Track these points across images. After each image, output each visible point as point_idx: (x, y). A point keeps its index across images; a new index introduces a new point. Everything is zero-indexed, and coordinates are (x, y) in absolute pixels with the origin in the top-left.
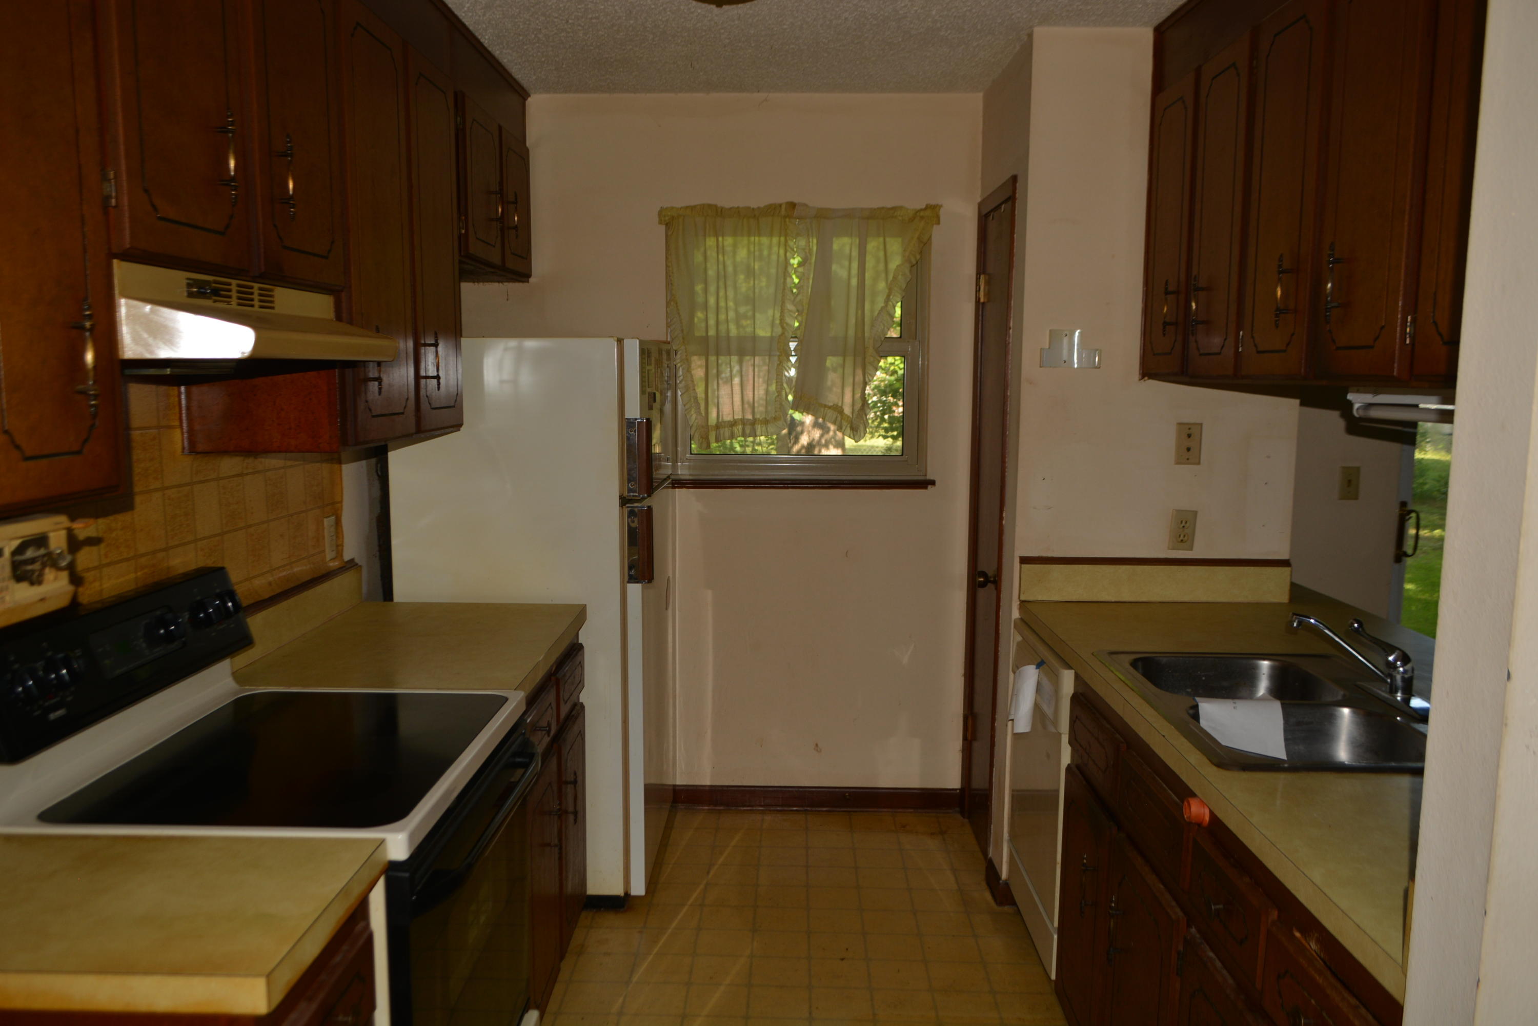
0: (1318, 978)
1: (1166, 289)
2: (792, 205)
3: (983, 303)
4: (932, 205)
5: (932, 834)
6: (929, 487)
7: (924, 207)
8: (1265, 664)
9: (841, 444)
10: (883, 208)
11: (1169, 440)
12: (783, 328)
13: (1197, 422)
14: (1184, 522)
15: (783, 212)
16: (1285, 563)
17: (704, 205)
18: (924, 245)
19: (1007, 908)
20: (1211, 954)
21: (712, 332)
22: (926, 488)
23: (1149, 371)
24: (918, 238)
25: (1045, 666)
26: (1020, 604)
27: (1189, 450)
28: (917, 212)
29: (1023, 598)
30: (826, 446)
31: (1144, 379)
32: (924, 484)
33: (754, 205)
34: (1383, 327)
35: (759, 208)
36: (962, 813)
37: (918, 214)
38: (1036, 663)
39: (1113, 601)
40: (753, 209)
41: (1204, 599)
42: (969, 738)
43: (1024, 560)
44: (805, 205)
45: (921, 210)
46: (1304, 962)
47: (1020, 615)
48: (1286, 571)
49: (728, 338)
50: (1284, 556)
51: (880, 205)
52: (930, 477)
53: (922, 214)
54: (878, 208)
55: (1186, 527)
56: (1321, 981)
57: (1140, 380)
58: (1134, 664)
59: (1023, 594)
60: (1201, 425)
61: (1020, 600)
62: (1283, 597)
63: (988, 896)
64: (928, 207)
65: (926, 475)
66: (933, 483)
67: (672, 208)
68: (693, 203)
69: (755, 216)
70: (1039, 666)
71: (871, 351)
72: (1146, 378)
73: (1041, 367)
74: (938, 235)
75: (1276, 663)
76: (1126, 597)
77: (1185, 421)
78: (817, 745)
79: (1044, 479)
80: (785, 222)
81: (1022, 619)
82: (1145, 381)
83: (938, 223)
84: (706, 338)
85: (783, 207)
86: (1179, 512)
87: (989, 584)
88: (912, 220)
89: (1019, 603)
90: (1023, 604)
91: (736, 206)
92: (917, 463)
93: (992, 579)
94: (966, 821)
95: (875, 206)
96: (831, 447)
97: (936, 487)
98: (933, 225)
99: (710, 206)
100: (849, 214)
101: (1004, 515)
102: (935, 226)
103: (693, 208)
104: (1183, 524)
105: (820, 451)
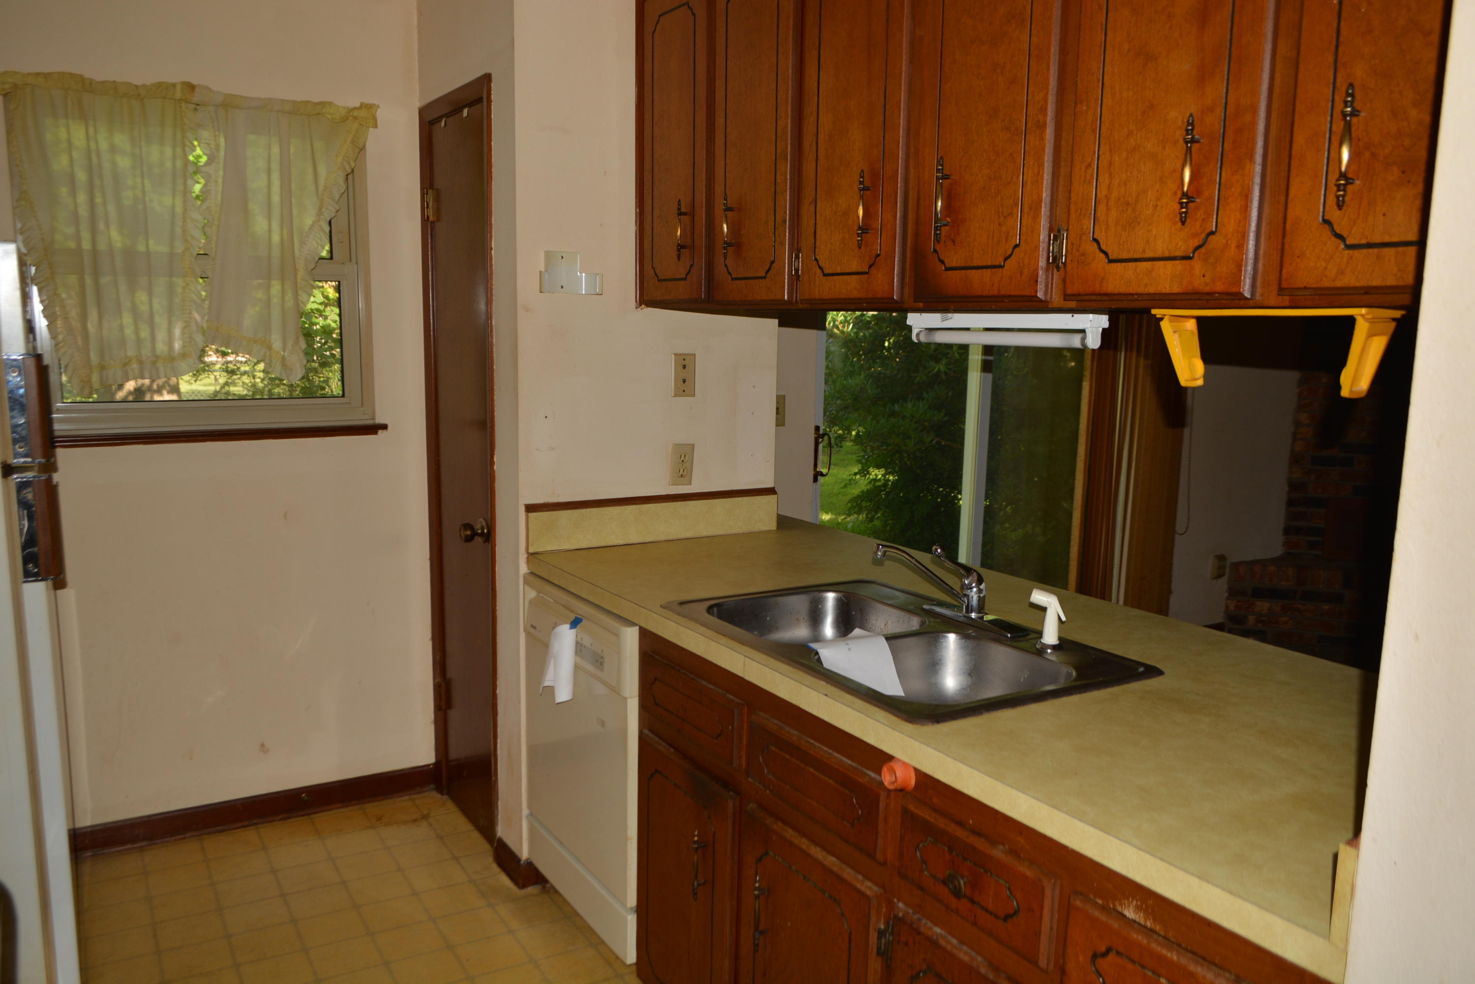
0: (1169, 955)
1: (679, 209)
2: (192, 87)
3: (433, 222)
4: (368, 104)
5: (415, 821)
6: (380, 432)
7: (358, 105)
8: (831, 597)
9: (175, 389)
10: (308, 102)
11: (669, 372)
12: (186, 241)
13: (691, 352)
14: (683, 456)
15: (178, 95)
16: (771, 491)
17: (63, 73)
18: (361, 150)
19: (532, 890)
20: (938, 930)
21: (86, 245)
22: (376, 433)
23: (646, 299)
24: (352, 142)
25: (584, 622)
26: (528, 558)
27: (684, 381)
28: (350, 111)
29: (531, 550)
30: (159, 391)
31: (640, 307)
32: (372, 429)
33: (138, 81)
34: (1017, 246)
35: (144, 86)
36: (440, 791)
37: (351, 114)
38: (570, 622)
39: (622, 544)
40: (136, 86)
41: (705, 533)
42: (443, 707)
43: (531, 508)
44: (208, 89)
45: (356, 108)
46: (1140, 938)
47: (529, 569)
48: (772, 498)
49: (111, 251)
50: (770, 485)
51: (305, 99)
52: (379, 420)
53: (356, 113)
54: (302, 102)
55: (685, 461)
56: (1175, 958)
57: (637, 308)
58: (710, 610)
59: (532, 545)
60: (694, 355)
61: (528, 553)
62: (771, 524)
63: (504, 880)
64: (362, 106)
65: (374, 419)
66: (384, 427)
67: (15, 73)
68: (46, 70)
69: (139, 95)
70: (575, 623)
71: (301, 273)
72: (643, 306)
73: (540, 292)
74: (373, 140)
75: (839, 595)
76: (634, 537)
77: (680, 352)
78: (263, 745)
79: (546, 417)
80: (181, 107)
81: (532, 574)
82: (642, 309)
83: (376, 126)
84: (79, 251)
85: (178, 87)
86: (677, 446)
87: (476, 537)
88: (344, 120)
89: (526, 556)
90: (532, 556)
91: (112, 79)
92: (362, 405)
93: (479, 531)
94: (445, 797)
95: (299, 98)
96: (165, 392)
97: (388, 431)
98: (369, 127)
99: (72, 75)
100: (265, 106)
101: (495, 460)
102: (371, 130)
103: (47, 76)
104: (683, 458)
105: (152, 397)
